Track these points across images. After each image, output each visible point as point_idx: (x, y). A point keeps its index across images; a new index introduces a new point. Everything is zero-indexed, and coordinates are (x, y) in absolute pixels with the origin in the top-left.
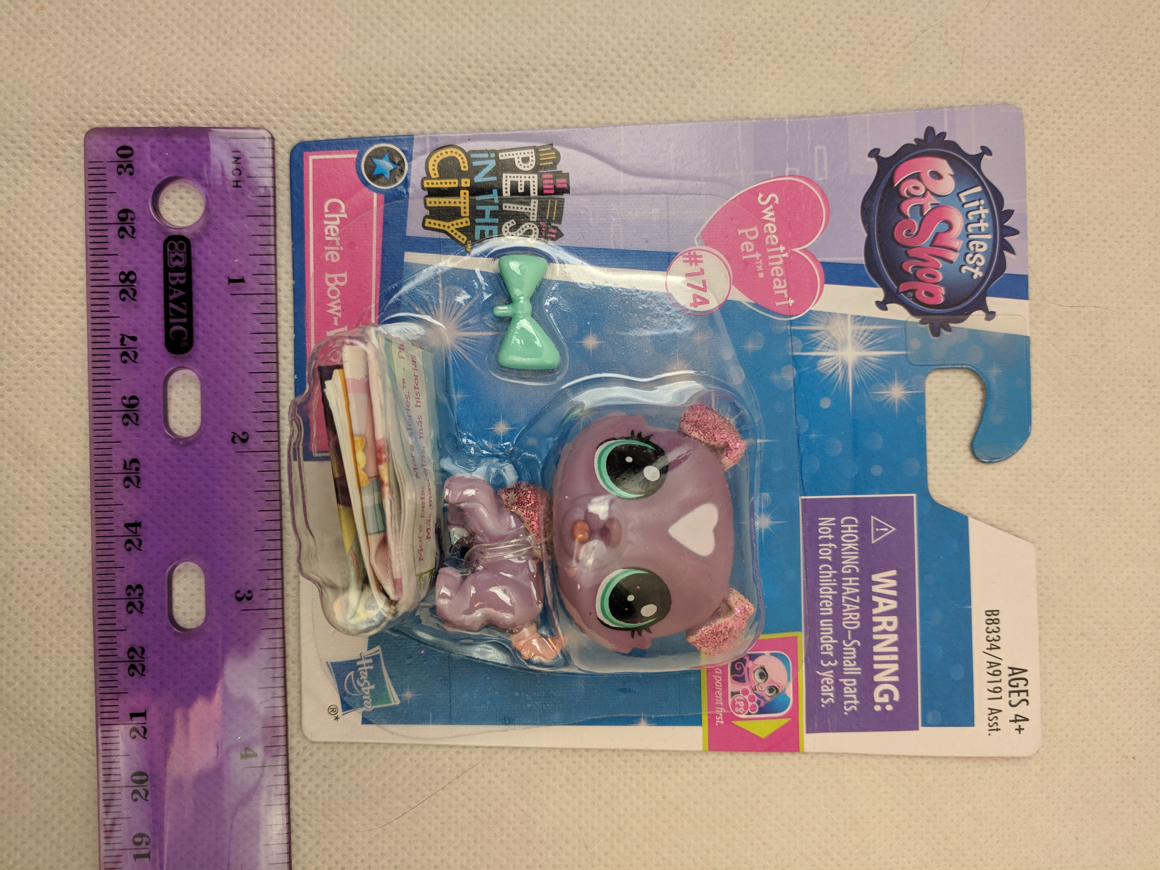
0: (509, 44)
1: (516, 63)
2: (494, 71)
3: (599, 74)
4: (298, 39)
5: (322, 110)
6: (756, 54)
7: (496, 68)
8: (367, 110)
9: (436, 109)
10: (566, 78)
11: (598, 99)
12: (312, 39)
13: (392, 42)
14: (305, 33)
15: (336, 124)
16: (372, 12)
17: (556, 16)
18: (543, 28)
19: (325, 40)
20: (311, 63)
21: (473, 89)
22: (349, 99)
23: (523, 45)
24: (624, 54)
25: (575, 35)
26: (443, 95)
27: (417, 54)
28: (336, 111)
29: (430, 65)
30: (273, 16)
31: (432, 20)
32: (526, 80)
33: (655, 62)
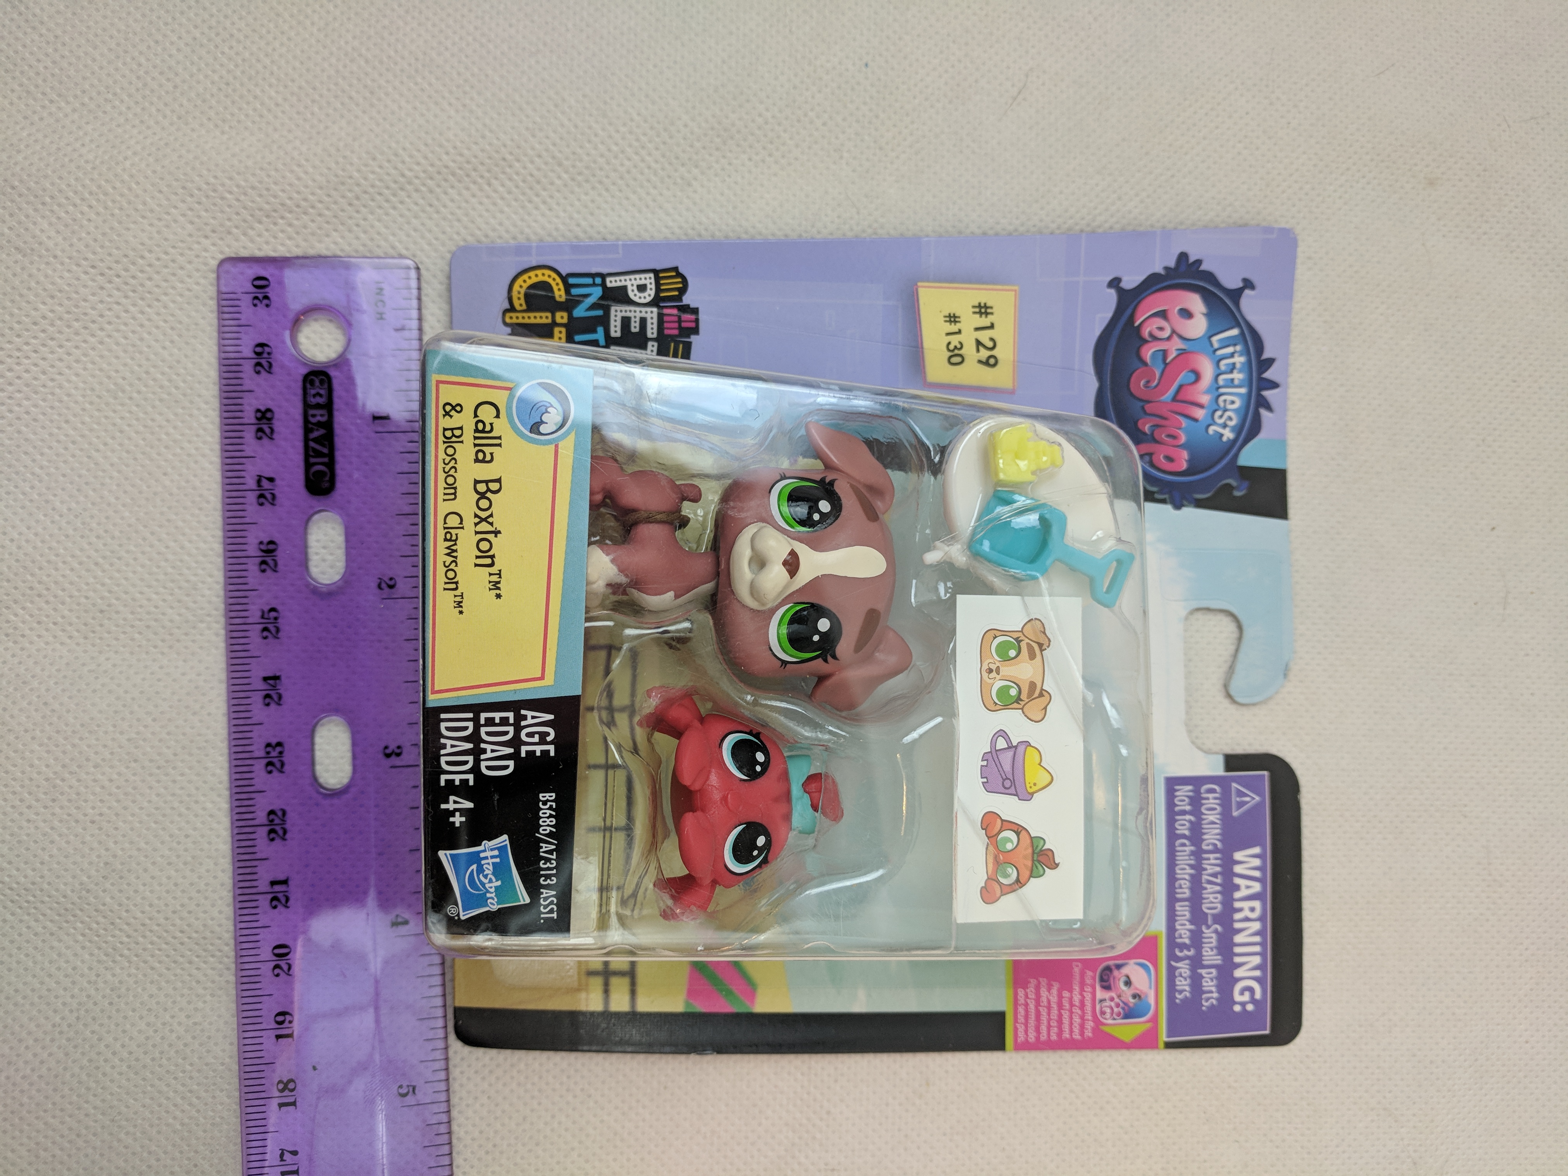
0: (491, 131)
1: (497, 152)
2: (473, 160)
3: (587, 168)
4: (261, 116)
5: (283, 191)
6: (757, 154)
7: (476, 157)
8: (333, 193)
9: (409, 197)
10: (552, 171)
11: (586, 194)
12: (276, 117)
13: (364, 124)
14: (269, 110)
15: (298, 206)
16: (343, 91)
17: (542, 104)
18: (527, 116)
19: (291, 119)
20: (273, 142)
21: (451, 177)
22: (314, 180)
23: (505, 133)
24: (614, 148)
25: (562, 125)
26: (417, 181)
27: (390, 137)
28: (298, 192)
29: (404, 149)
30: (234, 90)
31: (408, 102)
32: (508, 170)
33: (648, 158)
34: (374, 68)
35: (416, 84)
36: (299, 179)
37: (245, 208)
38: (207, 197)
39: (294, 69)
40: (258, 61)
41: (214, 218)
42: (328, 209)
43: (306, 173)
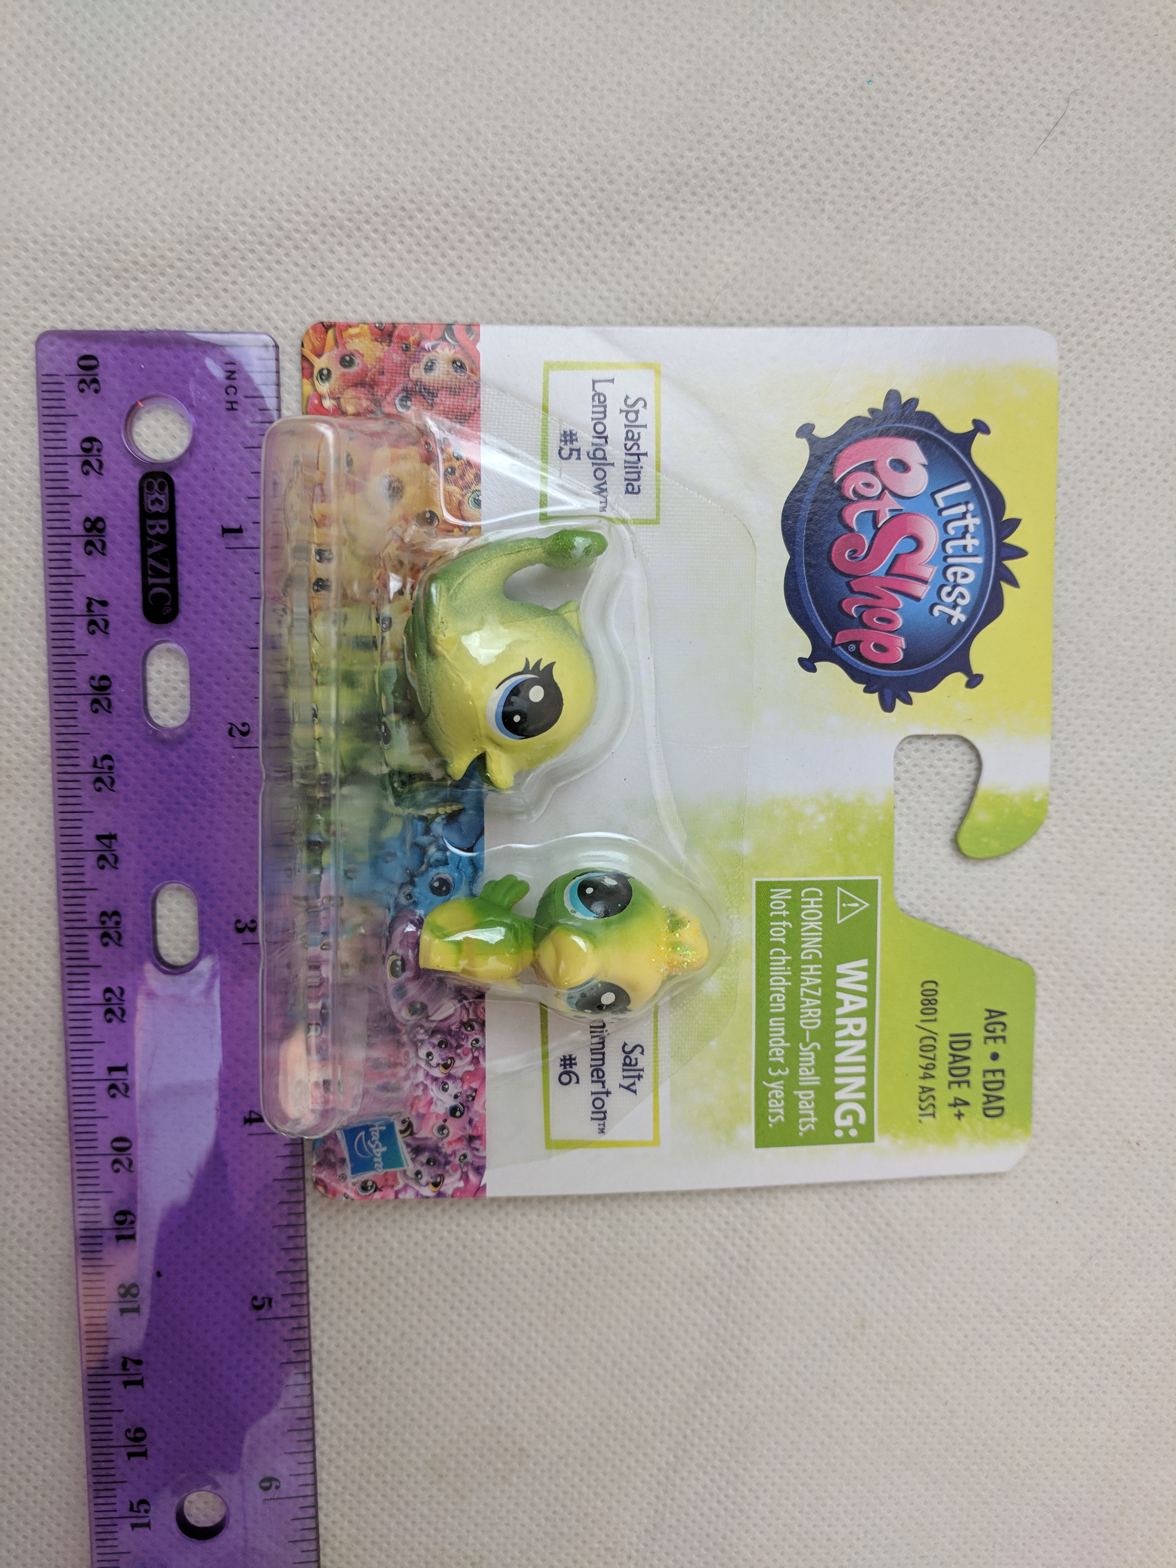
0: (387, 172)
1: (395, 199)
2: (366, 209)
3: (506, 221)
4: (110, 150)
5: (136, 245)
6: (717, 205)
7: (368, 205)
8: (196, 249)
9: (287, 255)
10: (462, 224)
11: (504, 255)
12: (127, 152)
13: (233, 161)
14: (119, 143)
15: (153, 265)
16: (209, 119)
17: (452, 138)
18: (433, 153)
19: (145, 154)
20: (124, 183)
21: (338, 231)
22: (173, 233)
23: (405, 174)
24: (540, 196)
25: (476, 165)
26: (297, 236)
27: (265, 178)
28: (154, 248)
29: (281, 194)
30: (77, 116)
31: (287, 133)
32: (408, 222)
33: (580, 209)
34: (246, 89)
35: (298, 110)
36: (154, 230)
37: (89, 266)
38: (45, 252)
39: (149, 89)
40: (105, 77)
41: (53, 278)
42: (189, 268)
43: (163, 223)
